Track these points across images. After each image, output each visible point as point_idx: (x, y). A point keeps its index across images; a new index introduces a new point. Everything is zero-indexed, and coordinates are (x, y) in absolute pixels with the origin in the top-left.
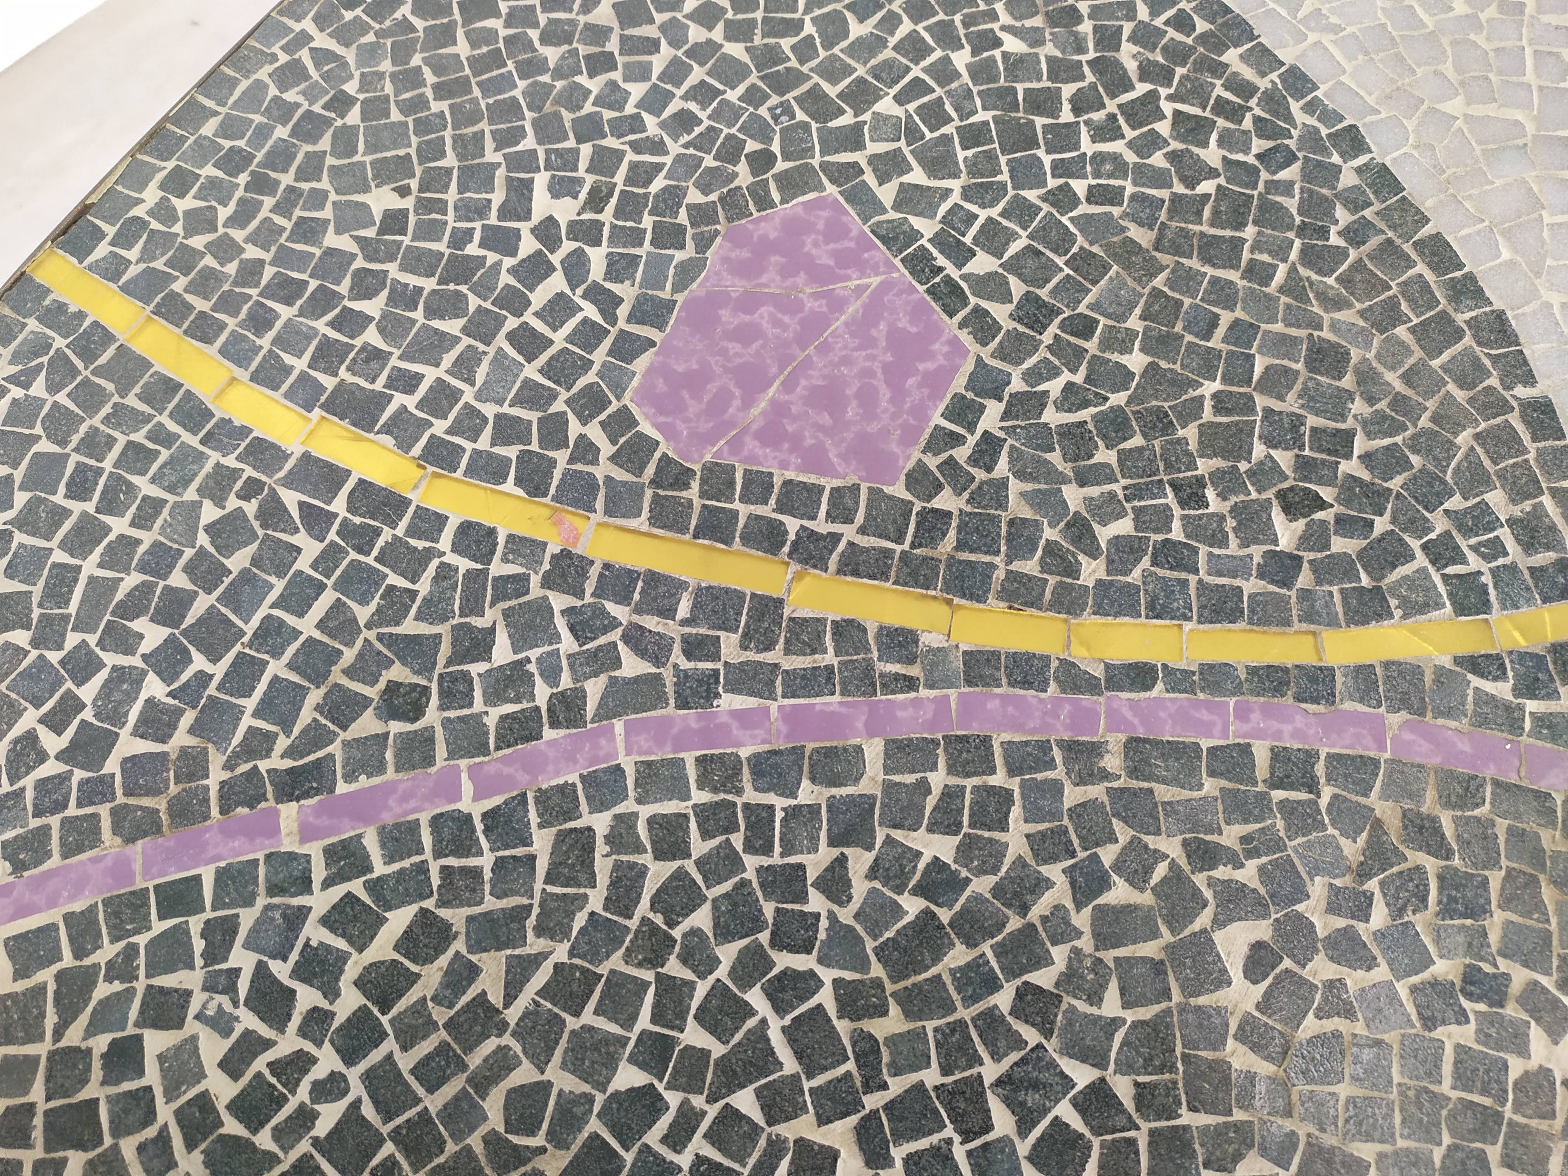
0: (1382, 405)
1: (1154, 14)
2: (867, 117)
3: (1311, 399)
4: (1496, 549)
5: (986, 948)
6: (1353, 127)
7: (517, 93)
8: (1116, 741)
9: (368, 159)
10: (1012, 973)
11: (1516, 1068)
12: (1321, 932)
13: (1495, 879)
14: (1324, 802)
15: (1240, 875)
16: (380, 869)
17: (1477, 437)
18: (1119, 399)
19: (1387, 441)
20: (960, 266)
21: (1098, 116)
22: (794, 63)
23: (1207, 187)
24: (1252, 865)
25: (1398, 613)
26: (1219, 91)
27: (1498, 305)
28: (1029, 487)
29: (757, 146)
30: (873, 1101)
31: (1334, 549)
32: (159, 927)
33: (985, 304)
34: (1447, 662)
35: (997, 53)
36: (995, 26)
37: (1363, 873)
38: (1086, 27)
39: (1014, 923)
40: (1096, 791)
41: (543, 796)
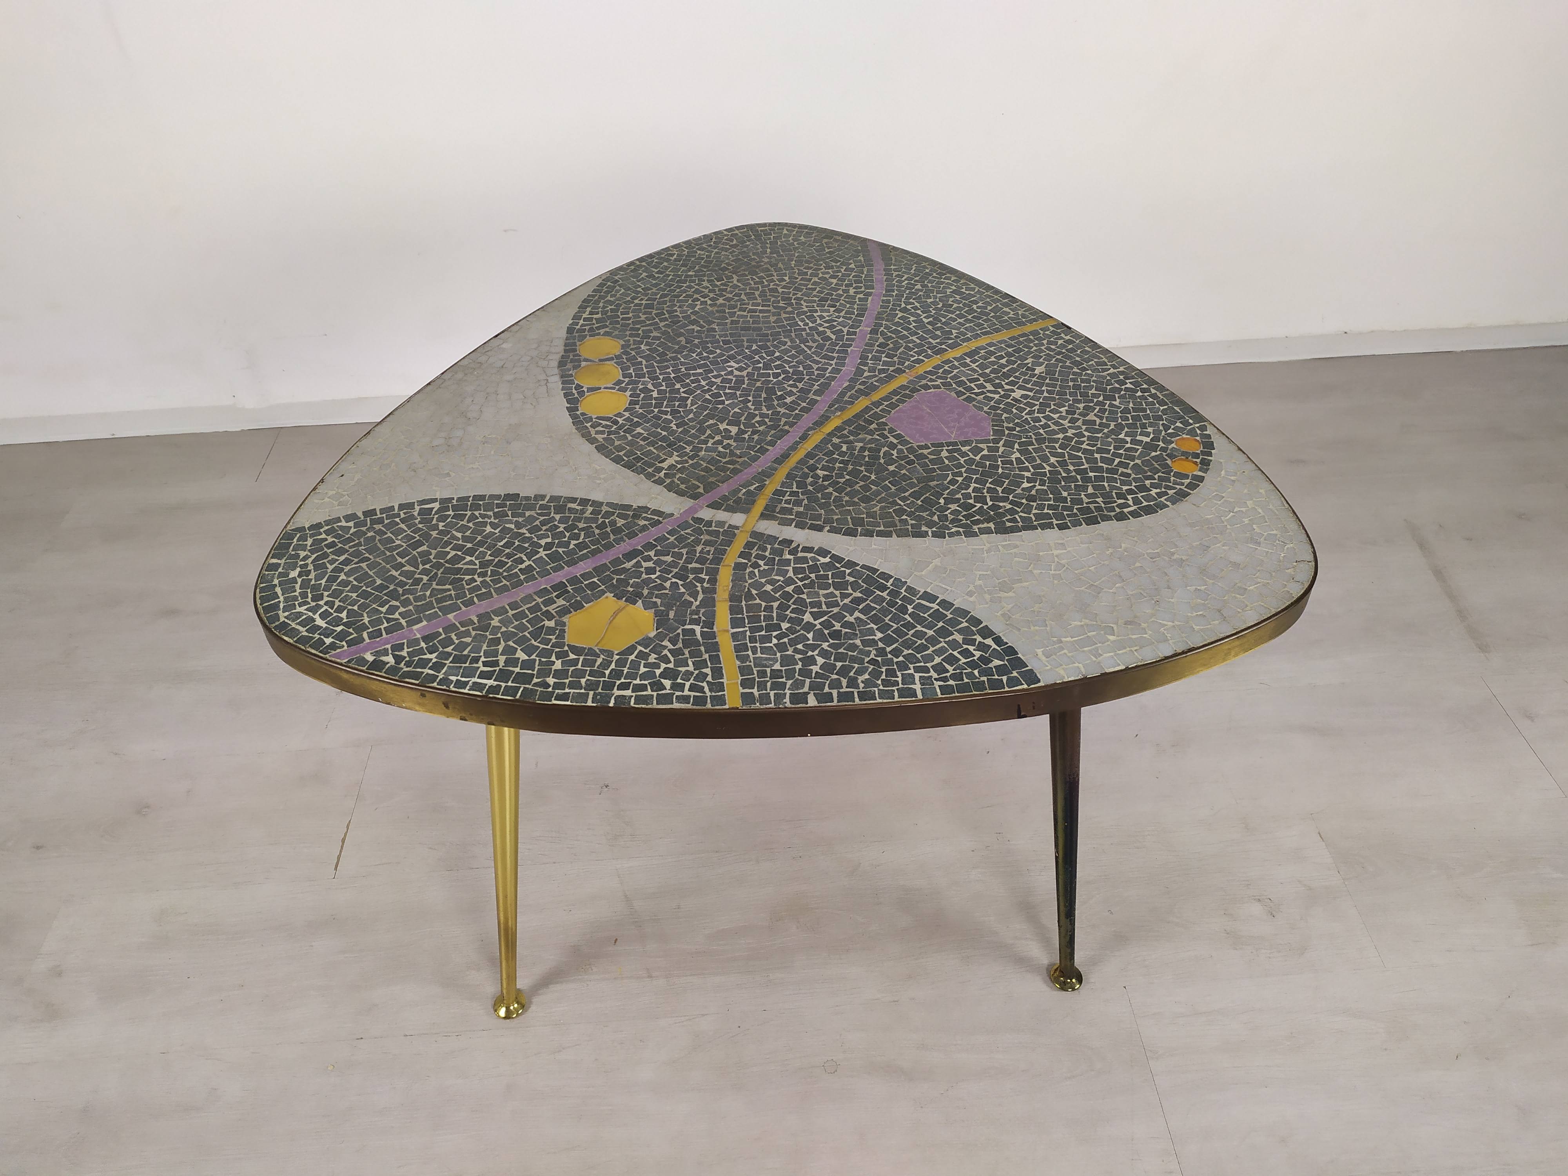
0: (844, 503)
1: (1020, 517)
2: (1015, 450)
3: (856, 491)
4: (787, 502)
5: (762, 399)
6: (945, 538)
7: (1068, 397)
8: (790, 429)
9: (1058, 370)
10: (753, 401)
11: (675, 453)
12: (725, 441)
13: (713, 468)
14: (751, 452)
15: (747, 435)
16: (846, 336)
17: (821, 514)
18: (882, 461)
19: (832, 498)
20: (946, 450)
21: (985, 491)
22: (1047, 444)
23: (942, 501)
24: (747, 437)
25: (785, 480)
26: (978, 517)
27: (858, 537)
28: (867, 439)
29: (1017, 430)
30: (746, 379)
31: (810, 478)
32: (856, 313)
33: (930, 450)
34: (767, 483)
35: (1025, 481)
36: (1037, 484)
37: (731, 450)
38: (1024, 501)
39: (764, 404)
40: (782, 423)
41: (846, 357)
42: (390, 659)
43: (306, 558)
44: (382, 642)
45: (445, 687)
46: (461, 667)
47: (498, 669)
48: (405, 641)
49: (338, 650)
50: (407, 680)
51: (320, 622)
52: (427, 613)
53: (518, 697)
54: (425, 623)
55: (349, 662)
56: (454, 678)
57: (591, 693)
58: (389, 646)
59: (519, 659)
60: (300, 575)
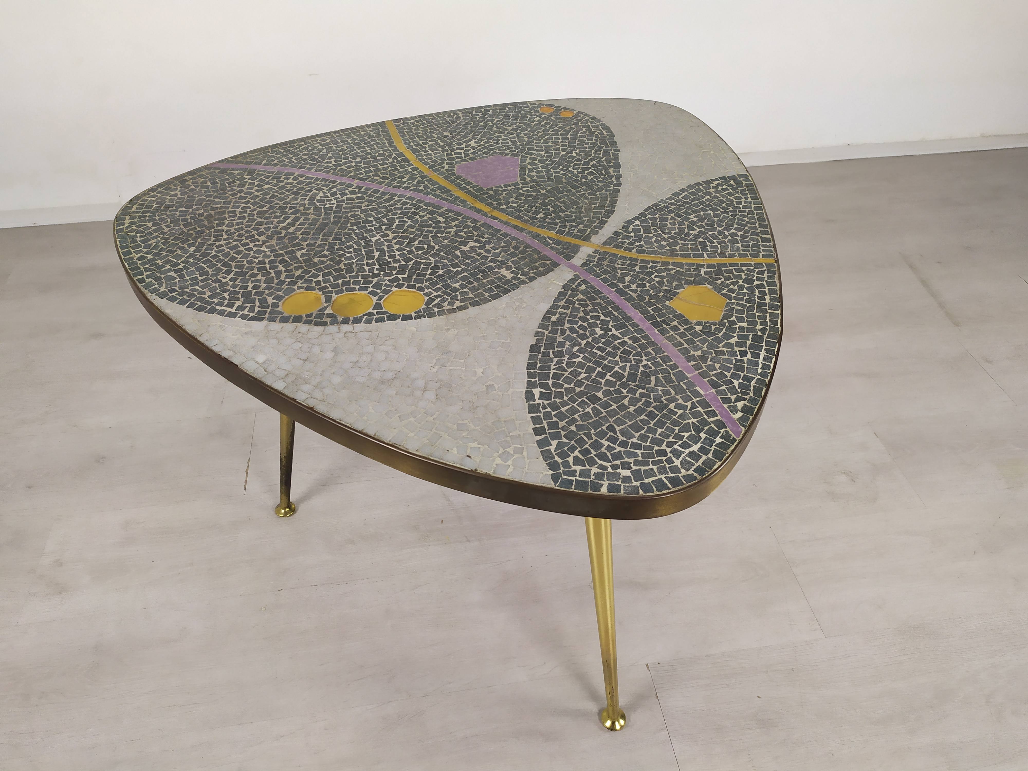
0: (577, 211)
2: (537, 153)
3: (566, 206)
6: (621, 184)
7: (484, 131)
9: (451, 129)
16: (362, 190)
18: (534, 194)
19: (572, 214)
20: (529, 172)
21: (577, 167)
22: (534, 144)
23: (584, 180)
26: (603, 172)
28: (506, 196)
29: (514, 149)
33: (527, 177)
35: (570, 155)
42: (740, 405)
43: (601, 467)
44: (720, 410)
45: (769, 375)
46: (747, 367)
47: (748, 351)
48: (719, 397)
49: (731, 433)
50: (763, 394)
51: (695, 448)
52: (685, 387)
53: (777, 341)
54: (698, 388)
55: (744, 426)
56: (760, 371)
57: (769, 311)
58: (725, 406)
59: (736, 342)
60: (630, 468)
